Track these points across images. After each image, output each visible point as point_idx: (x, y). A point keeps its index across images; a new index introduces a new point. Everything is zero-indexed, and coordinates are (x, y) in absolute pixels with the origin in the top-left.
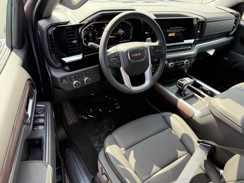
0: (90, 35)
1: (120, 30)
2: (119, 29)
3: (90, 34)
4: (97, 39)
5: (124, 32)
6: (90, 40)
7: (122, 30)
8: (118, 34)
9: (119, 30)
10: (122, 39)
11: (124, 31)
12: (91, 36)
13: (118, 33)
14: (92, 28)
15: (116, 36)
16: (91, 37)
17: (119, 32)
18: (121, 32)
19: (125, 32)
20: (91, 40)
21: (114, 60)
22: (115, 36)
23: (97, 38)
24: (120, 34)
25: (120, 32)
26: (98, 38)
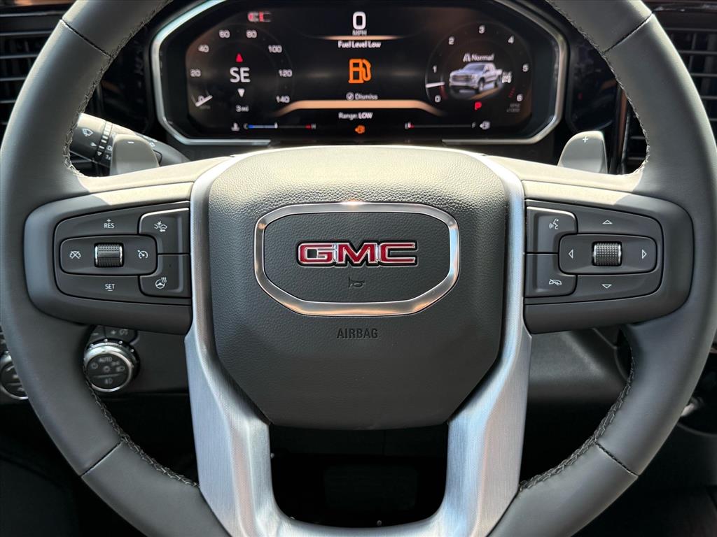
0: (240, 75)
1: (473, 61)
2: (467, 58)
3: (238, 73)
4: (285, 105)
5: (507, 78)
6: (239, 109)
7: (491, 66)
8: (457, 89)
9: (462, 65)
10: (485, 125)
11: (506, 70)
12: (240, 85)
13: (452, 83)
14: (251, 34)
15: (438, 99)
16: (241, 92)
17: (468, 79)
18: (482, 80)
19: (520, 82)
20: (246, 109)
21: (106, 263)
22: (430, 102)
23: (285, 99)
24: (477, 91)
25: (477, 76)
26: (292, 101)
